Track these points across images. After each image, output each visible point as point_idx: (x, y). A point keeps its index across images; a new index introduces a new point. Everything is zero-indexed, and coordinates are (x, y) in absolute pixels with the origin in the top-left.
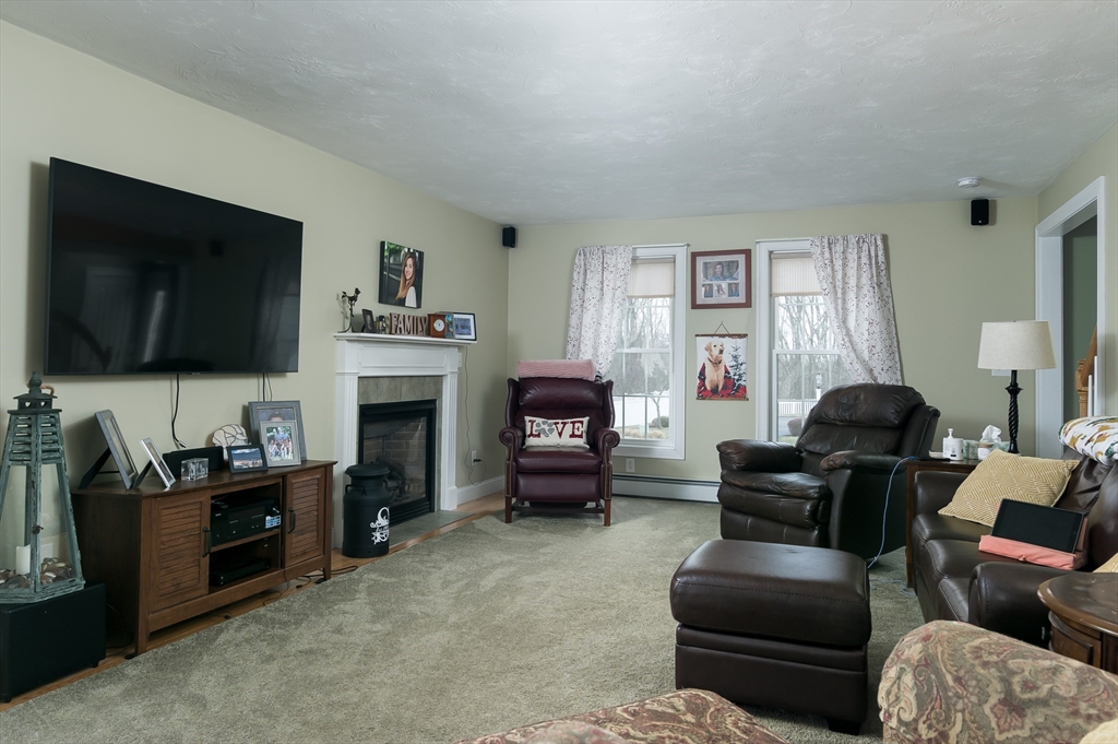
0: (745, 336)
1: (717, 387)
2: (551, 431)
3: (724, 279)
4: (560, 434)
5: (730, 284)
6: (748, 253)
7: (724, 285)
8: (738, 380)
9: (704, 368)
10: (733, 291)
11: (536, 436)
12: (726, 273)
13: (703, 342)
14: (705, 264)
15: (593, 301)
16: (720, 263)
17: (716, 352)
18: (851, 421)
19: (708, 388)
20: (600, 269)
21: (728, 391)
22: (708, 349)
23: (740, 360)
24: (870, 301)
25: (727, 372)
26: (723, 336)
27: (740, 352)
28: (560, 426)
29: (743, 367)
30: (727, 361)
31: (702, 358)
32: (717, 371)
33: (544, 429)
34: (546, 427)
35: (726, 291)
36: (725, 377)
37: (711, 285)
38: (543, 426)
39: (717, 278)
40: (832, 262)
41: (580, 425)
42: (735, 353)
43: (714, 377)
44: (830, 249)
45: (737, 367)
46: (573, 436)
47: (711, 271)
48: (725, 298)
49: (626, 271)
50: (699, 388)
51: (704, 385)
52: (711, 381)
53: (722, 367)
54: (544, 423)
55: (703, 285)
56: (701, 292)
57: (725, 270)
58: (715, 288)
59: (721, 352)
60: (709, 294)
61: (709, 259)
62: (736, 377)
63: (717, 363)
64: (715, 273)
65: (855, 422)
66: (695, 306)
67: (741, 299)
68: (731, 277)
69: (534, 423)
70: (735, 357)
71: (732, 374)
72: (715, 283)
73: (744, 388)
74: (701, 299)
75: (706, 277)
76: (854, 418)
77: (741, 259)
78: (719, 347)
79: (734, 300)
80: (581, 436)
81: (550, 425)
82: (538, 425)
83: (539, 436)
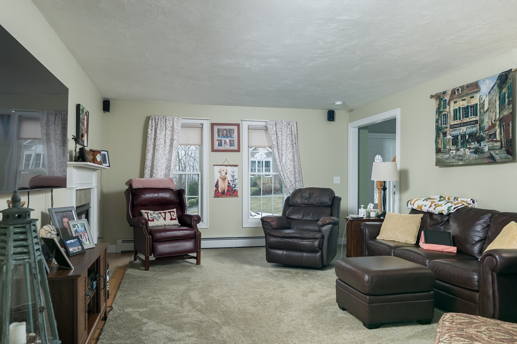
0: (237, 166)
1: (224, 191)
2: (159, 217)
3: (228, 137)
4: (165, 219)
5: (230, 140)
6: (238, 125)
7: (228, 140)
8: (234, 187)
9: (218, 181)
10: (231, 144)
11: (151, 221)
12: (228, 135)
13: (217, 169)
14: (218, 129)
15: (161, 146)
16: (225, 130)
17: (223, 174)
18: (309, 204)
19: (220, 192)
20: (164, 129)
21: (229, 193)
22: (220, 172)
23: (235, 177)
24: (290, 151)
25: (229, 183)
26: (227, 166)
27: (235, 174)
28: (163, 215)
29: (237, 181)
30: (229, 178)
31: (217, 176)
32: (224, 183)
33: (155, 217)
34: (155, 215)
35: (228, 143)
36: (228, 186)
37: (221, 140)
38: (154, 215)
39: (224, 137)
40: (276, 132)
41: (173, 213)
42: (233, 174)
43: (223, 186)
44: (276, 126)
45: (234, 181)
46: (172, 219)
47: (221, 133)
48: (228, 147)
49: (178, 130)
50: (216, 191)
51: (218, 190)
52: (221, 188)
53: (226, 181)
54: (154, 213)
55: (217, 140)
56: (216, 143)
57: (228, 133)
58: (223, 142)
59: (226, 173)
60: (220, 145)
61: (220, 127)
62: (233, 186)
63: (224, 179)
64: (223, 134)
65: (311, 204)
66: (213, 150)
67: (236, 148)
68: (231, 136)
69: (147, 214)
70: (233, 176)
71: (231, 184)
72: (223, 139)
73: (237, 192)
74: (216, 147)
75: (219, 136)
76: (310, 203)
77: (235, 128)
78: (225, 171)
79: (232, 148)
80: (175, 219)
81: (157, 214)
82: (151, 214)
83: (153, 220)
